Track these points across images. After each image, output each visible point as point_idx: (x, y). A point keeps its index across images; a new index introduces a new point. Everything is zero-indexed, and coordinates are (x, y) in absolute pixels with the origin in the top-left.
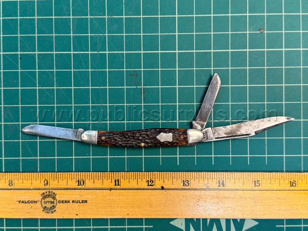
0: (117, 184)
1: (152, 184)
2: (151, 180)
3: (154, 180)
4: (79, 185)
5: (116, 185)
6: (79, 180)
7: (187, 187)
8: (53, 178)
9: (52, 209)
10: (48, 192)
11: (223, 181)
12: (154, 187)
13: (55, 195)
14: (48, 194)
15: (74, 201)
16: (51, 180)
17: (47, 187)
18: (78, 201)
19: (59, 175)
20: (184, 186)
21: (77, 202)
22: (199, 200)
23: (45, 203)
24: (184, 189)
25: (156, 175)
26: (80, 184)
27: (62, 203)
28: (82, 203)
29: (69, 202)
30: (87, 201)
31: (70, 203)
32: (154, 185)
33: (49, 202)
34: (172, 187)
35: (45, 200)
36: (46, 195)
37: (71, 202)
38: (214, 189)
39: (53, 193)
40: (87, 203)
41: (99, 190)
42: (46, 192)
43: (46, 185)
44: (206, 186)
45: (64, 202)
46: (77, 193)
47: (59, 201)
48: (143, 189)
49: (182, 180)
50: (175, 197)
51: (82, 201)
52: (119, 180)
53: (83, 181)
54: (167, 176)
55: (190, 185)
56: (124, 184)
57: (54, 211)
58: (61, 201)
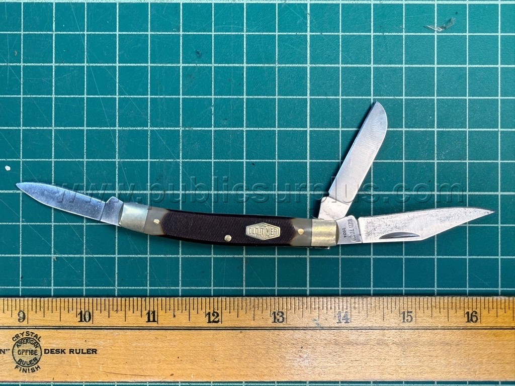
0: (151, 319)
1: (216, 320)
2: (214, 312)
3: (219, 312)
4: (81, 321)
5: (149, 321)
6: (81, 312)
7: (281, 325)
8: (34, 308)
9: (33, 365)
10: (25, 333)
11: (346, 312)
12: (219, 325)
13: (38, 340)
14: (25, 336)
15: (73, 350)
16: (30, 312)
17: (25, 323)
18: (80, 350)
19: (46, 302)
20: (275, 322)
21: (78, 351)
22: (302, 348)
23: (20, 352)
24: (275, 329)
25: (224, 303)
26: (83, 320)
27: (51, 353)
28: (88, 353)
29: (63, 351)
30: (96, 350)
31: (65, 353)
32: (220, 320)
33: (26, 352)
34: (253, 324)
35: (21, 348)
36: (22, 339)
37: (67, 351)
38: (330, 328)
39: (34, 335)
40: (96, 353)
41: (119, 331)
42: (22, 334)
43: (21, 321)
44: (316, 322)
45: (55, 352)
46: (79, 336)
47: (45, 350)
48: (200, 329)
49: (272, 312)
50: (258, 342)
51: (87, 350)
52: (156, 311)
53: (90, 313)
54: (244, 304)
55: (285, 320)
56: (164, 319)
57: (37, 368)
58: (48, 350)
